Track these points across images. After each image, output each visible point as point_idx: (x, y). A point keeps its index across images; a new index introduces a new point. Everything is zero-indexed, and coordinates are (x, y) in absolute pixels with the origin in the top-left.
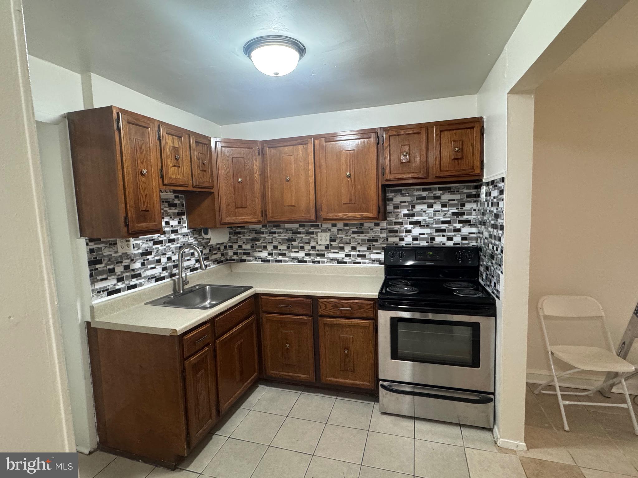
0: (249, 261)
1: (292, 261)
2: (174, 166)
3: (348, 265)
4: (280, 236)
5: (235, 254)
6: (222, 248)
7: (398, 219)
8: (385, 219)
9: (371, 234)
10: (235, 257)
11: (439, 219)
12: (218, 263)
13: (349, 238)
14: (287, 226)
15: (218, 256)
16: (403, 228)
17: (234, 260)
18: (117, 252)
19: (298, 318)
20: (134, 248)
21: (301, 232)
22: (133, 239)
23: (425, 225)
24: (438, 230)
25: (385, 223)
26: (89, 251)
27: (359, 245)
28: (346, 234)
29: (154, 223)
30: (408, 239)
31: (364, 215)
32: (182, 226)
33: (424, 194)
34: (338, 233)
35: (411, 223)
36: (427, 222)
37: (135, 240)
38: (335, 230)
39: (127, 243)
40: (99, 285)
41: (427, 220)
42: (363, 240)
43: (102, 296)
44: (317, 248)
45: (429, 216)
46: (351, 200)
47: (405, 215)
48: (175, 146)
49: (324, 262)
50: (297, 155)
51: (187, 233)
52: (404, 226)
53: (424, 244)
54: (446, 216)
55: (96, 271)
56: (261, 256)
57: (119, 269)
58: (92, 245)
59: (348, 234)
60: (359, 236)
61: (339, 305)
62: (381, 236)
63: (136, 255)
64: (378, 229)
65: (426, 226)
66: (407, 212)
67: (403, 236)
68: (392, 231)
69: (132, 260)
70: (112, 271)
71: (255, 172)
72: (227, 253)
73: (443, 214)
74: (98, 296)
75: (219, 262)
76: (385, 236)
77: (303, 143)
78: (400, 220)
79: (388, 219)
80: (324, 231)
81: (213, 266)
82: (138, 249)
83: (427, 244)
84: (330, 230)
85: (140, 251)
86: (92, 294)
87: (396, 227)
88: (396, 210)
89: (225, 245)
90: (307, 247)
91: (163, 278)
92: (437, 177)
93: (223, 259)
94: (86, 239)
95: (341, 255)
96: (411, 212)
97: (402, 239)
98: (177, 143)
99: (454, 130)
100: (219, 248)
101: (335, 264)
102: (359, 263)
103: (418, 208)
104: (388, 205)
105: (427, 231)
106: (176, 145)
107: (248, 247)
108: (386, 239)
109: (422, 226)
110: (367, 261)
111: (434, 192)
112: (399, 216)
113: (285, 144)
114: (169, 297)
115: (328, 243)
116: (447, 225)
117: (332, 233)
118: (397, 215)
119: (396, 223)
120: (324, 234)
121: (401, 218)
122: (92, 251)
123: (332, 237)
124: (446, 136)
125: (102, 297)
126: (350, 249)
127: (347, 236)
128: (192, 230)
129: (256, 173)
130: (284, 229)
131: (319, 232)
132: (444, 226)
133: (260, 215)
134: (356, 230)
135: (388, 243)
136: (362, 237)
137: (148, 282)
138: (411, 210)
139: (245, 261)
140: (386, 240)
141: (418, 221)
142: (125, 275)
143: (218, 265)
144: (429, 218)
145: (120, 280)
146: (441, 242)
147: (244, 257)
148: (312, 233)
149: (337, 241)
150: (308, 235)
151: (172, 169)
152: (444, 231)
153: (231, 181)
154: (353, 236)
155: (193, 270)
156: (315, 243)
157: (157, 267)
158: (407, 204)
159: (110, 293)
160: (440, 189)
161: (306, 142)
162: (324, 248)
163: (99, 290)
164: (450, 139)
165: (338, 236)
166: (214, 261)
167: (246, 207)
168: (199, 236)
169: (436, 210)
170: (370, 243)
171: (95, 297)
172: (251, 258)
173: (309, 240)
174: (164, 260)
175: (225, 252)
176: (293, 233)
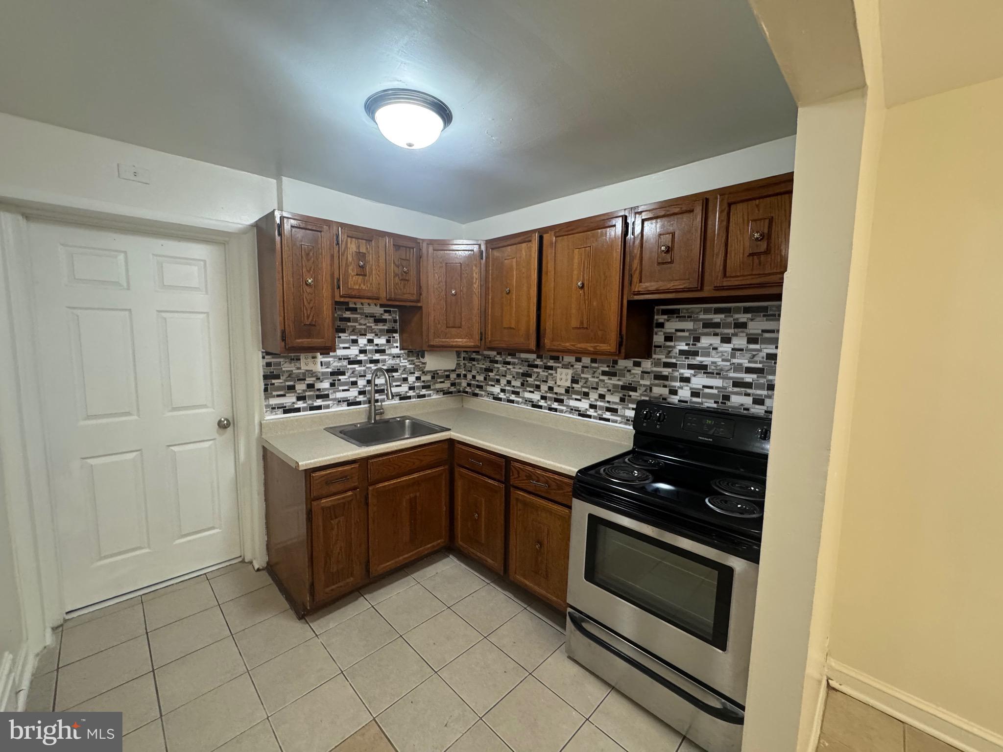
0: (481, 396)
1: (525, 403)
2: (357, 275)
3: (592, 420)
4: (514, 368)
5: (469, 385)
6: (453, 376)
7: (671, 357)
8: (648, 356)
9: (628, 379)
10: (468, 389)
11: (741, 364)
12: (444, 394)
13: (597, 380)
14: (523, 356)
15: (446, 385)
16: (677, 374)
17: (467, 392)
18: (299, 368)
19: (489, 481)
20: (322, 365)
21: (538, 365)
22: (322, 356)
23: (715, 372)
24: (736, 384)
25: (650, 363)
26: (265, 364)
27: (609, 393)
28: (594, 374)
29: (322, 340)
30: (684, 393)
31: (598, 348)
32: (391, 346)
33: (718, 318)
34: (583, 372)
35: (690, 367)
36: (718, 368)
37: (323, 357)
38: (578, 366)
39: (313, 360)
40: (274, 401)
41: (719, 363)
42: (615, 386)
43: (277, 412)
44: (556, 390)
45: (723, 357)
46: (582, 323)
47: (682, 352)
48: (361, 251)
49: (561, 411)
50: (520, 257)
51: (398, 354)
52: (678, 371)
53: (710, 404)
54: (755, 359)
55: (272, 386)
56: (493, 392)
57: (300, 387)
58: (269, 359)
59: (596, 375)
60: (611, 379)
61: (534, 477)
62: (642, 382)
63: (323, 374)
64: (637, 371)
65: (717, 374)
66: (686, 348)
67: (675, 387)
68: (659, 377)
69: (318, 379)
70: (292, 388)
71: (474, 281)
72: (460, 384)
73: (748, 355)
74: (272, 412)
75: (446, 393)
76: (648, 383)
77: (527, 240)
78: (674, 361)
79: (654, 356)
80: (565, 366)
81: (434, 397)
82: (327, 367)
83: (715, 406)
84: (572, 366)
85: (329, 370)
86: (265, 410)
87: (666, 371)
88: (668, 344)
89: (459, 373)
90: (544, 388)
91: (359, 403)
92: (717, 289)
93: (453, 389)
94: (262, 352)
95: (584, 405)
96: (693, 348)
97: (674, 392)
98: (365, 248)
99: (755, 199)
100: (448, 377)
101: (575, 417)
102: (608, 420)
103: (705, 341)
104: (656, 334)
105: (717, 382)
106: (363, 250)
107: (480, 378)
108: (649, 388)
109: (710, 374)
110: (619, 419)
111: (737, 316)
112: (672, 354)
113: (509, 242)
114: (355, 426)
115: (568, 384)
116: (755, 376)
117: (575, 370)
118: (670, 352)
119: (667, 365)
120: (565, 371)
121: (675, 358)
122: (268, 365)
123: (574, 377)
124: (739, 213)
125: (276, 414)
126: (597, 397)
127: (593, 377)
128: (406, 351)
129: (475, 283)
130: (519, 358)
131: (559, 367)
132: (749, 378)
133: (477, 337)
134: (607, 369)
135: (652, 395)
136: (615, 381)
137: (338, 405)
138: (692, 345)
139: (476, 395)
140: (648, 391)
141: (704, 363)
142: (307, 394)
143: (445, 396)
144: (723, 360)
145: (301, 398)
146: (742, 405)
147: (477, 391)
148: (551, 368)
149: (581, 384)
150: (546, 370)
151: (354, 278)
152: (749, 385)
153: (444, 293)
154: (602, 377)
155: (403, 398)
156: (554, 383)
157: (351, 390)
158: (686, 334)
159: (286, 411)
160: (747, 310)
161: (530, 239)
162: (563, 391)
163: (274, 406)
164: (746, 218)
165: (583, 376)
166: (438, 391)
167: (460, 327)
168: (417, 359)
169: (736, 347)
170: (625, 392)
171: (268, 412)
172: (483, 393)
173: (547, 377)
174: (361, 383)
175: (457, 381)
176: (529, 366)
